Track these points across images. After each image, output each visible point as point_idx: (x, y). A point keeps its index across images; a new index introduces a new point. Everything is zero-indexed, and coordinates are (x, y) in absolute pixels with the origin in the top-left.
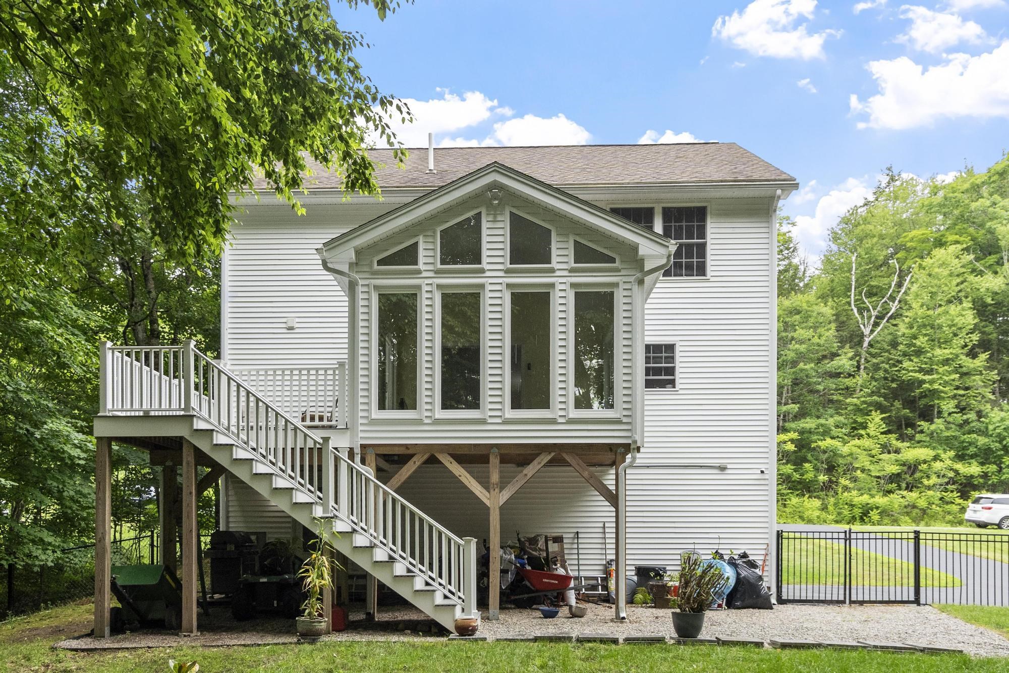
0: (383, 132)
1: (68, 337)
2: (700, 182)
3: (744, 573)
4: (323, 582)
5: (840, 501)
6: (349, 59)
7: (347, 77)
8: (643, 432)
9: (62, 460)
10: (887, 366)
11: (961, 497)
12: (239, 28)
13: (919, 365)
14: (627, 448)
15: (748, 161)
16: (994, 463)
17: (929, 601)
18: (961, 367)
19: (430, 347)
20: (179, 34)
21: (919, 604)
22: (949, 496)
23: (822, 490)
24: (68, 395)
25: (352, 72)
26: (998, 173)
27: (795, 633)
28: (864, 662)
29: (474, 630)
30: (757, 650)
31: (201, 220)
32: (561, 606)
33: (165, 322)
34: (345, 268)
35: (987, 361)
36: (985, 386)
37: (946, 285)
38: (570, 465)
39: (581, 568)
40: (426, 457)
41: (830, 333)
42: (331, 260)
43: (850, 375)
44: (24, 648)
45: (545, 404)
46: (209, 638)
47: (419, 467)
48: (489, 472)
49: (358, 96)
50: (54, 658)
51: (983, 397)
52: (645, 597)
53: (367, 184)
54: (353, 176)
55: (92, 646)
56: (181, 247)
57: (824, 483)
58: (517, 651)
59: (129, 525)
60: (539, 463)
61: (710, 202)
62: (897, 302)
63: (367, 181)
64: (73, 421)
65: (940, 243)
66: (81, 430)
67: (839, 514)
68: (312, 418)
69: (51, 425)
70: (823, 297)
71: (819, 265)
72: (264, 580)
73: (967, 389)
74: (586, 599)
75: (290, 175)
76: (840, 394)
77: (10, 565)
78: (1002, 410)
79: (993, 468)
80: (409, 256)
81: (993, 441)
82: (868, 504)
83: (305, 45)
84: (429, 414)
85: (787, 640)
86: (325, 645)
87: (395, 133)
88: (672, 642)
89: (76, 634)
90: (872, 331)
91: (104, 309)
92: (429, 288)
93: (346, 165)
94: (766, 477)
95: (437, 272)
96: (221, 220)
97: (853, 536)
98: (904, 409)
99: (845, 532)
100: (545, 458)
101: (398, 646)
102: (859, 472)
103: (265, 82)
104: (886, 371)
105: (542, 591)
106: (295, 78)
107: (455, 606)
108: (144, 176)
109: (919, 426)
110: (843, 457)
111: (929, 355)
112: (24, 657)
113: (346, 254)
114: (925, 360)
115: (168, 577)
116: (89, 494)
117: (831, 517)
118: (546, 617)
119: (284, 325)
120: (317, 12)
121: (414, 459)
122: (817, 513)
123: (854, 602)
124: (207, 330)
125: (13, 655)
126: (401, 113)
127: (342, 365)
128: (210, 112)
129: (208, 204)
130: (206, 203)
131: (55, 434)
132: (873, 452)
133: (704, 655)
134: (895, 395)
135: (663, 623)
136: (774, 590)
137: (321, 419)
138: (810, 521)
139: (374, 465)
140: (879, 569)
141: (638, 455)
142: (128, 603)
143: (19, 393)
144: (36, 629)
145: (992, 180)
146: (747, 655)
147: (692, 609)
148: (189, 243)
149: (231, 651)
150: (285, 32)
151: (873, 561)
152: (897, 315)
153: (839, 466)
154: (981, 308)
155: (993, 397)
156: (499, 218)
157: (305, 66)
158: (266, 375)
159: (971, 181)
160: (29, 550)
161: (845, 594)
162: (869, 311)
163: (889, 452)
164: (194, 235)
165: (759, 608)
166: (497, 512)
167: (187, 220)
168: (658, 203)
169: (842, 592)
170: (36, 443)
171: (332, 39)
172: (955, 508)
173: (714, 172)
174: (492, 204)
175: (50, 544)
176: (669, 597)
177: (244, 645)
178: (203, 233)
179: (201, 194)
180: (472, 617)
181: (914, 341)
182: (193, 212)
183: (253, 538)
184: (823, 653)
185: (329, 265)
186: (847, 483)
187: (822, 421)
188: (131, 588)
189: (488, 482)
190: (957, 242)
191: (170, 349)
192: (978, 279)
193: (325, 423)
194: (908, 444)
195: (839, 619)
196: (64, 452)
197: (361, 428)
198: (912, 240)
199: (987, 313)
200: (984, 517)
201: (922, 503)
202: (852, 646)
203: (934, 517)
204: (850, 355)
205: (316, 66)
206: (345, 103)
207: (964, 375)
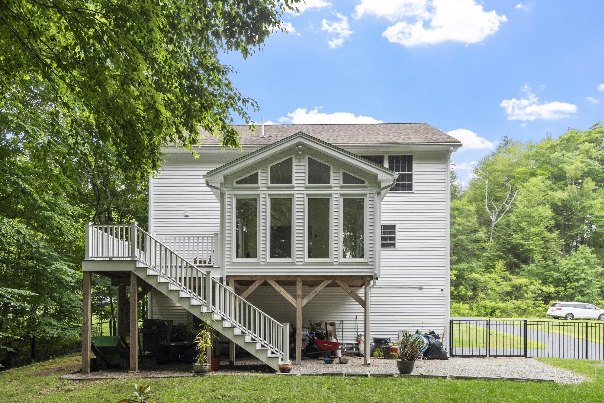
0: (243, 116)
1: (66, 220)
2: (409, 143)
3: (432, 341)
4: (207, 345)
5: (480, 305)
6: (226, 79)
7: (224, 88)
8: (380, 269)
9: (62, 283)
10: (505, 237)
11: (545, 303)
12: (168, 63)
13: (522, 236)
14: (371, 277)
15: (434, 133)
16: (563, 286)
17: (532, 356)
18: (545, 238)
19: (265, 226)
20: (139, 65)
21: (526, 357)
22: (538, 303)
23: (470, 300)
24: (63, 250)
25: (227, 86)
26: (565, 139)
27: (462, 372)
28: (502, 386)
29: (290, 370)
30: (443, 380)
31: (144, 161)
32: (334, 358)
33: (115, 213)
34: (218, 186)
35: (559, 234)
36: (558, 248)
37: (537, 196)
38: (340, 287)
39: (344, 338)
40: (262, 282)
41: (474, 220)
42: (211, 181)
43: (485, 242)
44: (45, 379)
45: (327, 255)
46: (145, 374)
47: (258, 287)
48: (296, 290)
49: (230, 97)
50: (62, 384)
51: (556, 253)
52: (379, 353)
53: (234, 143)
54: (227, 138)
55: (81, 378)
56: (134, 174)
57: (471, 296)
58: (314, 380)
59: (95, 316)
60: (323, 285)
61: (413, 153)
62: (510, 205)
63: (235, 141)
64: (68, 263)
65: (533, 174)
66: (72, 268)
67: (479, 312)
68: (200, 262)
69: (56, 265)
70: (470, 202)
71: (468, 186)
72: (174, 344)
73: (547, 248)
74: (347, 354)
75: (191, 138)
76: (480, 251)
77: (33, 336)
78: (566, 259)
79: (562, 289)
80: (253, 179)
81: (562, 275)
82: (495, 307)
83: (201, 71)
84: (263, 260)
85: (458, 375)
86: (210, 377)
87: (250, 116)
88: (397, 376)
89: (72, 372)
90: (497, 219)
91: (82, 206)
92: (264, 196)
93: (223, 133)
94: (444, 293)
95: (268, 188)
96: (156, 160)
97: (491, 323)
98: (514, 258)
99: (487, 321)
100: (327, 283)
101: (249, 378)
102: (490, 290)
103: (180, 90)
104: (504, 239)
105: (323, 350)
106: (197, 88)
107: (278, 358)
108: (112, 138)
109: (522, 267)
110: (481, 283)
111: (528, 231)
112: (45, 383)
113: (220, 178)
114: (526, 234)
115: (122, 343)
116: (76, 300)
117: (474, 313)
118: (326, 363)
119: (183, 215)
120: (211, 55)
121: (256, 283)
122: (467, 311)
123: (492, 356)
124: (139, 217)
125: (39, 382)
126: (254, 106)
127: (216, 235)
128: (155, 105)
129: (149, 152)
130: (148, 152)
131: (58, 270)
132: (498, 281)
133: (416, 383)
134: (509, 251)
135: (391, 367)
136: (448, 350)
137: (205, 262)
138: (463, 315)
139: (233, 286)
140: (502, 339)
141: (377, 281)
142: (100, 356)
143: (39, 249)
144: (49, 369)
145: (562, 143)
146: (439, 383)
147: (408, 359)
148: (138, 172)
149: (158, 380)
150: (191, 65)
151: (498, 336)
152: (510, 211)
153: (479, 287)
154: (555, 208)
155: (562, 253)
156: (302, 161)
157: (201, 83)
158: (175, 240)
159: (551, 143)
160: (44, 329)
161: (487, 352)
162: (495, 209)
163: (506, 281)
164: (141, 168)
165: (441, 359)
166: (301, 310)
167: (137, 160)
168: (387, 153)
169: (485, 351)
170: (48, 274)
171: (217, 69)
172: (541, 309)
173: (416, 138)
174: (298, 153)
175: (55, 325)
176: (392, 353)
177: (165, 377)
178: (146, 167)
179: (145, 147)
180: (288, 363)
181: (520, 224)
182: (141, 157)
183: (166, 323)
184: (480, 382)
185: (210, 184)
186: (484, 296)
187: (471, 265)
188: (101, 348)
189: (296, 295)
190: (543, 174)
191: (118, 226)
192: (554, 193)
193: (207, 264)
194: (516, 277)
195: (485, 365)
196: (63, 279)
197: (227, 267)
198: (518, 173)
199: (558, 211)
200: (557, 313)
201: (524, 306)
202: (495, 378)
203: (530, 314)
204: (485, 231)
205: (207, 82)
206: (223, 101)
207: (546, 241)
